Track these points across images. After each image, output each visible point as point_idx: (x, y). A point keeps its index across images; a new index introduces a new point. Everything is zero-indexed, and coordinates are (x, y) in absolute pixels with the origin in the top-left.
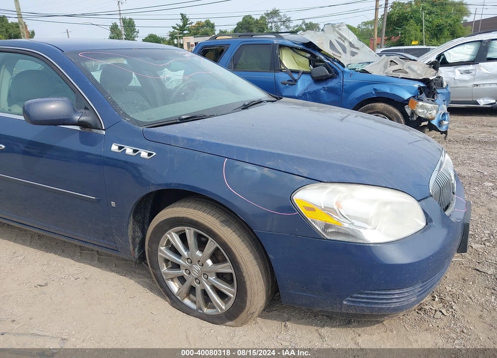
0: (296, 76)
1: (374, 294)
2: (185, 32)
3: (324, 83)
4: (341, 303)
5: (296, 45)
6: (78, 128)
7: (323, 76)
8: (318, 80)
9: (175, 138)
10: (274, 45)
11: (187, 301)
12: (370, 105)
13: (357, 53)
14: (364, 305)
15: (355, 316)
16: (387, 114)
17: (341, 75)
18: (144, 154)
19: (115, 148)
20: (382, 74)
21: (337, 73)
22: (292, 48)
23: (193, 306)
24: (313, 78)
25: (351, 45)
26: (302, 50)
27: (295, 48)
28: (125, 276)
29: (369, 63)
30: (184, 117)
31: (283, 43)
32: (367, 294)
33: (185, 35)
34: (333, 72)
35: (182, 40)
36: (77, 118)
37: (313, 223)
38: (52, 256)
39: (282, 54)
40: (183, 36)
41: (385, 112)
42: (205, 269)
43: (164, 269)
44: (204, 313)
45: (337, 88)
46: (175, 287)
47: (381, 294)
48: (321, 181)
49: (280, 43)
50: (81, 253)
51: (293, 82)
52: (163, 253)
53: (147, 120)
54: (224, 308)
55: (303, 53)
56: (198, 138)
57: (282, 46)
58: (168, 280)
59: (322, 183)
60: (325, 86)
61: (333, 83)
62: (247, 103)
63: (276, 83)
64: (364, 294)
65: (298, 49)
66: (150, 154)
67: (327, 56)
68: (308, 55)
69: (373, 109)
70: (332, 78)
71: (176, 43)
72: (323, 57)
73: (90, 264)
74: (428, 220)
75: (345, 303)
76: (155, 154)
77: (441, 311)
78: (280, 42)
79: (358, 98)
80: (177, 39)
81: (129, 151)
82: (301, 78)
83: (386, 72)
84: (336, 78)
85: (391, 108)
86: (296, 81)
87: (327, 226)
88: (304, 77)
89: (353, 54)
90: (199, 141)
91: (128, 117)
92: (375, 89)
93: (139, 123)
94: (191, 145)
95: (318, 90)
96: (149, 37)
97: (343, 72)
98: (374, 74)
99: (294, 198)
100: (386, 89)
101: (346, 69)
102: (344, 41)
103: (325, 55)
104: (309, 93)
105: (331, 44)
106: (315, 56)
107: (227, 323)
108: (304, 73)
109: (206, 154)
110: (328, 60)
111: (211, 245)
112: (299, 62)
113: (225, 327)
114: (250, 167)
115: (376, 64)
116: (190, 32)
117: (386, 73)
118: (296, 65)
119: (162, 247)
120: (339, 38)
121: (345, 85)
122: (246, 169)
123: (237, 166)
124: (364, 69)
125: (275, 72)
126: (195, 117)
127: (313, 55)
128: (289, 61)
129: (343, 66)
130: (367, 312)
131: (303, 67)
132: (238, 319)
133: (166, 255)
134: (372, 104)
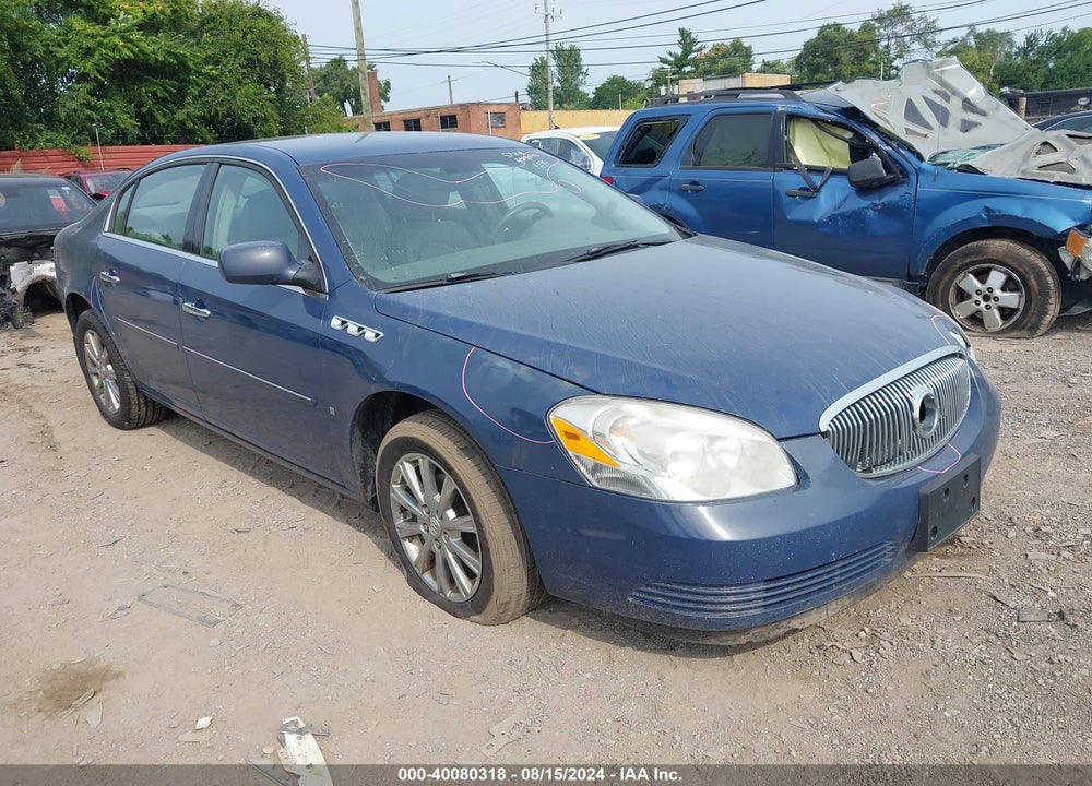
0: (817, 180)
1: (673, 590)
2: (687, 69)
3: (877, 193)
4: (625, 600)
5: (823, 114)
6: (300, 290)
7: (873, 181)
8: (865, 188)
9: (415, 312)
10: (778, 115)
11: (427, 577)
12: (975, 243)
13: (976, 125)
14: (660, 608)
15: (662, 628)
16: (1014, 264)
17: (913, 178)
18: (370, 335)
19: (335, 322)
20: (1013, 174)
21: (905, 173)
22: (815, 121)
23: (434, 585)
24: (852, 184)
25: (968, 105)
26: (834, 123)
27: (820, 120)
28: (364, 532)
29: (989, 148)
30: (454, 276)
31: (797, 111)
32: (663, 588)
33: (685, 76)
34: (895, 169)
35: (676, 87)
36: (292, 273)
37: (576, 461)
38: (273, 491)
39: (794, 131)
40: (678, 79)
41: (1009, 261)
42: (445, 525)
43: (400, 521)
44: (446, 599)
45: (901, 207)
46: (413, 550)
47: (684, 592)
48: (598, 393)
49: (790, 110)
50: (316, 491)
51: (811, 192)
52: (396, 494)
53: (393, 281)
54: (469, 591)
55: (839, 131)
56: (448, 312)
57: (793, 117)
58: (405, 538)
59: (598, 396)
60: (877, 202)
61: (893, 196)
62: (594, 250)
63: (775, 192)
64: (657, 587)
65: (827, 122)
66: (377, 335)
67: (888, 137)
68: (849, 135)
69: (981, 252)
70: (893, 183)
71: (663, 93)
72: (876, 139)
73: (322, 510)
74: (801, 476)
75: (630, 600)
76: (382, 335)
77: (851, 654)
78: (792, 107)
79: (947, 230)
80: (666, 84)
81: (352, 328)
82: (829, 183)
83: (1023, 168)
84: (903, 183)
85: (1024, 251)
86: (817, 190)
87: (596, 468)
88: (834, 180)
89: (967, 127)
90: (447, 317)
91: (364, 274)
92: (987, 209)
93: (377, 285)
94: (435, 324)
95: (861, 210)
96: (609, 83)
97: (919, 172)
98: (991, 175)
99: (551, 417)
100: (1014, 209)
101: (926, 165)
102: (947, 98)
103: (882, 134)
104: (843, 215)
105: (910, 106)
106: (862, 138)
107: (472, 618)
108: (835, 172)
109: (449, 339)
110: (888, 145)
111: (449, 487)
112: (832, 150)
113: (468, 623)
114: (503, 363)
115: (1006, 150)
116: (697, 69)
117: (1024, 172)
118: (824, 156)
119: (396, 484)
120: (936, 91)
121: (920, 200)
122: (495, 367)
123: (485, 360)
124: (969, 163)
125: (775, 171)
126: (477, 275)
127: (857, 134)
128: (808, 149)
129: (921, 158)
130: (667, 622)
131: (840, 160)
132: (486, 611)
133: (400, 498)
134: (981, 242)
